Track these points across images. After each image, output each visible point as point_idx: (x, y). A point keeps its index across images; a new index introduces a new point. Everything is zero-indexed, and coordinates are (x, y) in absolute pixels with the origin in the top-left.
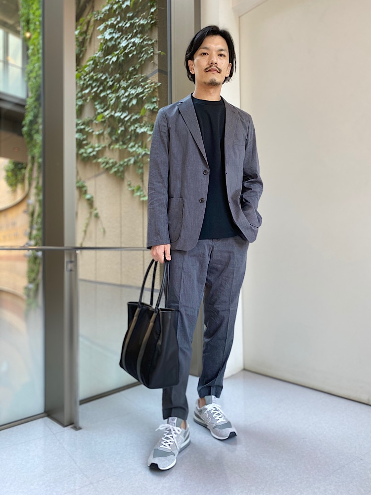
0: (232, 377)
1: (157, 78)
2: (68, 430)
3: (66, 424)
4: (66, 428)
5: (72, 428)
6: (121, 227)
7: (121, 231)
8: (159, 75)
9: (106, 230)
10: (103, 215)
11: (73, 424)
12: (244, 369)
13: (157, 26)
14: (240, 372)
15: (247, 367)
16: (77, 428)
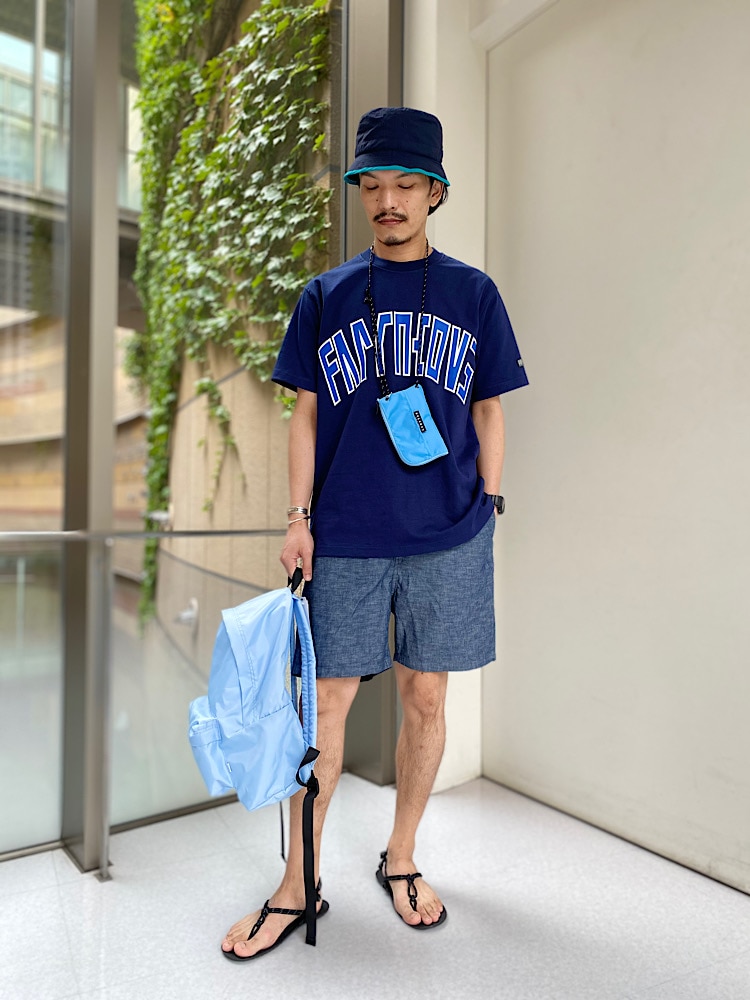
0: (452, 791)
1: (328, 182)
2: (89, 879)
3: (86, 866)
4: (86, 875)
5: (95, 875)
6: (268, 476)
7: (269, 484)
8: (331, 177)
9: (249, 481)
10: (243, 450)
11: (98, 867)
12: (483, 776)
13: (330, 78)
14: (471, 781)
15: (488, 773)
16: (104, 877)
